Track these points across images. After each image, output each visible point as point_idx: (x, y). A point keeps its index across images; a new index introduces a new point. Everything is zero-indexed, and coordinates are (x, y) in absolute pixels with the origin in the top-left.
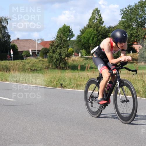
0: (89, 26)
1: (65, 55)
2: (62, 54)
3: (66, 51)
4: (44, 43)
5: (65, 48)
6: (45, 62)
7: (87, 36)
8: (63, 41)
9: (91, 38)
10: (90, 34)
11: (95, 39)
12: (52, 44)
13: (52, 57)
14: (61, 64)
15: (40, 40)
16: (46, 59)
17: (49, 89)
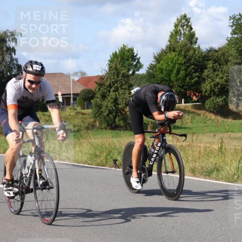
0: (170, 49)
1: (124, 102)
2: (120, 101)
3: (127, 95)
4: (85, 80)
5: (125, 89)
6: (87, 116)
7: (166, 67)
8: (121, 75)
9: (175, 72)
10: (172, 63)
11: (181, 72)
12: (100, 81)
13: (99, 107)
14: (116, 120)
15: (79, 75)
16: (90, 111)
17: (92, 169)
